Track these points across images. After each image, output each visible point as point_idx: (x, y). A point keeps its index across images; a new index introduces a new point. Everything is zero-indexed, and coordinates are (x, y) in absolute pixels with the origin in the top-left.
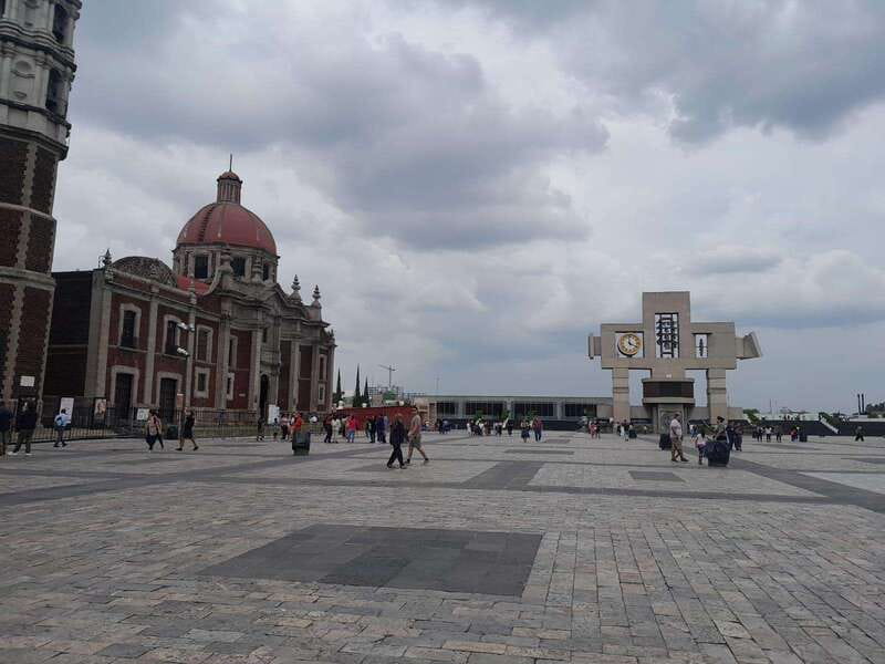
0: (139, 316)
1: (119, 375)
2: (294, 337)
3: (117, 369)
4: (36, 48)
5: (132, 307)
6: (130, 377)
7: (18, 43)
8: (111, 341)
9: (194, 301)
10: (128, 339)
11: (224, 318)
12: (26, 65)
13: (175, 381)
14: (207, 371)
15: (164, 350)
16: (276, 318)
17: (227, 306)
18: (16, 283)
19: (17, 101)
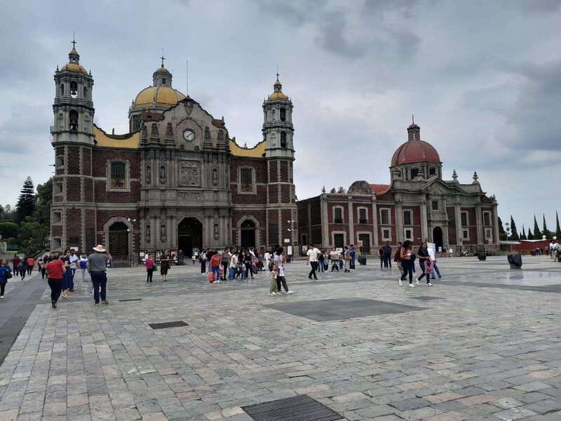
0: (343, 210)
1: (336, 235)
2: (456, 204)
3: (334, 233)
4: (275, 127)
5: (339, 207)
6: (342, 235)
7: (270, 128)
8: (329, 222)
9: (374, 198)
10: (338, 220)
11: (396, 203)
12: (274, 134)
13: (368, 235)
14: (390, 229)
15: (359, 222)
16: (442, 195)
17: (398, 197)
18: (279, 209)
19: (273, 147)
